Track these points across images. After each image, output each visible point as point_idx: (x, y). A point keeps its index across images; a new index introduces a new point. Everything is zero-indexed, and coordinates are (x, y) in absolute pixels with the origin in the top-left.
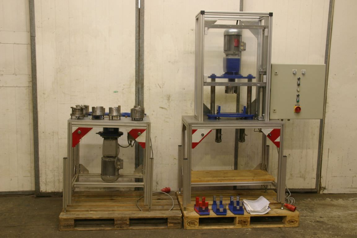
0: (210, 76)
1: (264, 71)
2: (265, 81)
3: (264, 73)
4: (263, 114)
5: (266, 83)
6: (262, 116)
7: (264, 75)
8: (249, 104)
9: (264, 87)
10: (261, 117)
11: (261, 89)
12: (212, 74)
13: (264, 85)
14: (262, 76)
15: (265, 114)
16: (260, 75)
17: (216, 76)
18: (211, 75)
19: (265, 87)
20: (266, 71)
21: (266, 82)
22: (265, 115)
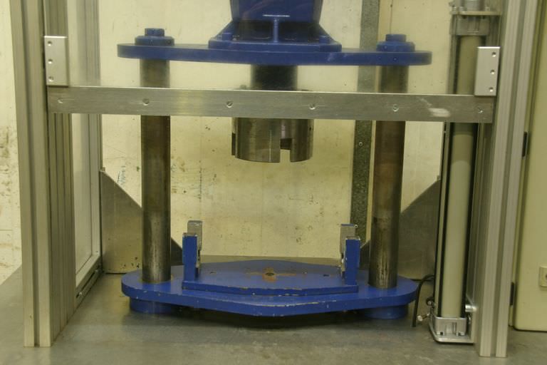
0: (131, 41)
1: (487, 12)
2: (485, 85)
3: (484, 28)
4: (464, 301)
5: (495, 99)
6: (464, 314)
7: (483, 41)
8: (385, 223)
9: (482, 130)
10: (454, 325)
11: (462, 141)
12: (150, 32)
13: (479, 115)
14: (466, 46)
15: (478, 302)
16: (458, 40)
17: (170, 42)
18: (142, 33)
19: (490, 128)
20: (499, 12)
21: (492, 92)
22: (480, 313)
